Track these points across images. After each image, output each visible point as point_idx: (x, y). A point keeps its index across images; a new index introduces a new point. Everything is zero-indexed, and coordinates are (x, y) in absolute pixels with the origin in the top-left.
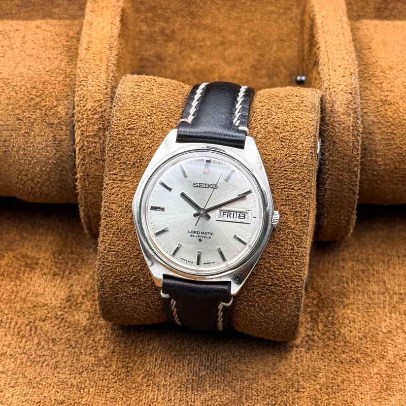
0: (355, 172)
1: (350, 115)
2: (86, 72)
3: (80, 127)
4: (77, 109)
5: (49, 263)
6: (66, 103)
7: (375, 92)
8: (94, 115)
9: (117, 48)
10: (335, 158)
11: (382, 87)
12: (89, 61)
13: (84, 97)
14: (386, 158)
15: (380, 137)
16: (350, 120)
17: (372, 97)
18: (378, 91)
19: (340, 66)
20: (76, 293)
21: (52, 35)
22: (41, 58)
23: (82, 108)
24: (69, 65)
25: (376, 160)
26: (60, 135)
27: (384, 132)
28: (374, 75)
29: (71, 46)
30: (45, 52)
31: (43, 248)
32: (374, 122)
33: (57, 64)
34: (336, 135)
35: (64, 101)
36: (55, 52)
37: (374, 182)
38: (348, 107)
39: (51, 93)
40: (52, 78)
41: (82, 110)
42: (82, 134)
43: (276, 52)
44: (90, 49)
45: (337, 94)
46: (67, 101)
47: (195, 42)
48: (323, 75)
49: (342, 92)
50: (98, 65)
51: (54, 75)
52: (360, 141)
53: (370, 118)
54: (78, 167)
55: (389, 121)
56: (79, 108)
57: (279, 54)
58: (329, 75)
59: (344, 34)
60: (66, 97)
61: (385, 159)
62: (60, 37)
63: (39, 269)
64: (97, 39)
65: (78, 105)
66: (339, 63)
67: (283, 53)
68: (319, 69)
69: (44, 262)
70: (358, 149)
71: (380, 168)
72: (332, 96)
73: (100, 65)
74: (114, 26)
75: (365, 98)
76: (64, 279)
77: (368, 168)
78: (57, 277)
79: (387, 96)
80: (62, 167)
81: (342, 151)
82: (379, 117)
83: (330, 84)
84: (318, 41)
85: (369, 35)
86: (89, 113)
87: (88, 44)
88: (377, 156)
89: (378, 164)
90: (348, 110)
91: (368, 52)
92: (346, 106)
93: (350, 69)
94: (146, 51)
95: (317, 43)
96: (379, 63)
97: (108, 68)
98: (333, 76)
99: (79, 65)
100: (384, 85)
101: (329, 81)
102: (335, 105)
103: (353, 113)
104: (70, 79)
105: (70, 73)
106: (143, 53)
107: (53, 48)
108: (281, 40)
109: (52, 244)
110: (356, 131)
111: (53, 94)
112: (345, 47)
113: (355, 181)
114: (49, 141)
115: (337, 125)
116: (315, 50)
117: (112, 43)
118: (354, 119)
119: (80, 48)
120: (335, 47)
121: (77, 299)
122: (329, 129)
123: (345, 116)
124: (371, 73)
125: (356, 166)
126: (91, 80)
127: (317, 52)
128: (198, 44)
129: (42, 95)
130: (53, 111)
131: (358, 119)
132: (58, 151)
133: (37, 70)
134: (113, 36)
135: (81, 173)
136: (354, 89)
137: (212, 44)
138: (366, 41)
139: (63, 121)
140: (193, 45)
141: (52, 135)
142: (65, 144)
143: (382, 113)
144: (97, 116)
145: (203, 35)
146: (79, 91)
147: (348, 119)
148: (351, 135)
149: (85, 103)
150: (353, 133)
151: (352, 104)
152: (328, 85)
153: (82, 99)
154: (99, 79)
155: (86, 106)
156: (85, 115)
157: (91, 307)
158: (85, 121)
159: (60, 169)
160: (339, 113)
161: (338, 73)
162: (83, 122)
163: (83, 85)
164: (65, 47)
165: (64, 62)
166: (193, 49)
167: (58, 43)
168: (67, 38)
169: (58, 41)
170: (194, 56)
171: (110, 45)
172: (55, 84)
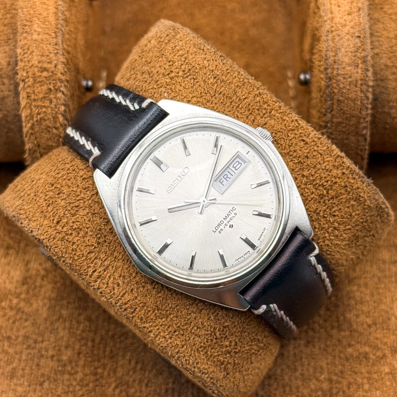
0: (364, 136)
1: (358, 66)
3: (24, 88)
4: (21, 64)
8: (42, 72)
10: (338, 120)
13: (28, 49)
16: (357, 72)
20: (34, 272)
23: (27, 63)
25: (388, 112)
32: (386, 66)
38: (355, 56)
41: (27, 66)
42: (28, 97)
45: (341, 39)
46: (8, 48)
48: (323, 12)
49: (348, 36)
54: (26, 136)
58: (332, 13)
60: (7, 42)
65: (21, 60)
70: (367, 108)
71: (393, 120)
72: (335, 41)
76: (20, 254)
77: (378, 121)
78: (11, 251)
80: (8, 128)
83: (333, 25)
86: (36, 70)
88: (390, 108)
89: (391, 117)
90: (355, 60)
92: (353, 54)
98: (336, 14)
101: (332, 21)
102: (338, 53)
103: (362, 63)
110: (365, 87)
113: (364, 146)
115: (342, 79)
118: (363, 71)
122: (331, 84)
123: (351, 68)
125: (365, 128)
131: (368, 70)
135: (30, 144)
136: (362, 32)
142: (9, 101)
144: (45, 74)
146: (22, 41)
147: (355, 71)
148: (359, 92)
149: (30, 56)
150: (361, 89)
151: (360, 51)
152: (329, 27)
153: (26, 51)
154: (47, 23)
155: (32, 61)
156: (31, 73)
157: (52, 292)
158: (31, 80)
159: (6, 130)
160: (344, 63)
161: (343, 10)
162: (29, 81)
163: (26, 32)
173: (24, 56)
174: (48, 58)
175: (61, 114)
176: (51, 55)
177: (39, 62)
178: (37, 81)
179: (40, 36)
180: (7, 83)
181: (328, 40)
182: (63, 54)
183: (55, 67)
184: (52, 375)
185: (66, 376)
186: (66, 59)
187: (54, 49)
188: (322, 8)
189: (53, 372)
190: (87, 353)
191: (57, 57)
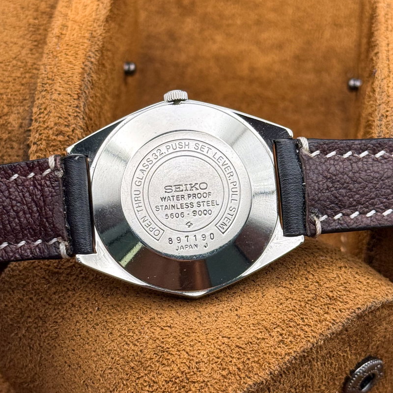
2: (52, 72)
4: (35, 125)
6: (21, 111)
8: (57, 135)
9: (101, 38)
12: (59, 55)
13: (45, 109)
21: (15, 8)
23: (41, 124)
24: (32, 54)
26: (9, 156)
29: (40, 25)
33: (15, 51)
35: (19, 108)
36: (16, 34)
40: (5, 73)
41: (41, 127)
44: (63, 36)
46: (22, 108)
50: (70, 62)
51: (9, 68)
56: (37, 124)
60: (22, 102)
62: (27, 12)
64: (75, 21)
68: (375, 85)
72: (389, 127)
73: (74, 62)
74: (101, 5)
83: (388, 109)
84: (378, 42)
86: (51, 132)
87: (61, 29)
95: (375, 46)
97: (83, 69)
99: (45, 60)
101: (387, 105)
104: (31, 75)
105: (32, 66)
107: (14, 27)
111: (5, 96)
116: (372, 54)
117: (95, 31)
119: (50, 35)
126: (58, 84)
127: (374, 58)
130: (1, 121)
134: (98, 20)
139: (15, 136)
144: (60, 138)
146: (40, 99)
149: (46, 117)
152: (384, 111)
153: (42, 111)
155: (47, 122)
156: (44, 135)
158: (44, 143)
162: (41, 144)
163: (46, 90)
164: (31, 26)
165: (25, 49)
166: (217, 27)
167: (22, 21)
168: (35, 14)
169: (22, 16)
170: (219, 38)
171: (92, 34)
172: (9, 82)
173: (39, 116)
174: (67, 120)
176: (70, 118)
177: (55, 124)
178: (51, 145)
179: (60, 96)
180: (16, 147)
181: (381, 125)
183: (73, 131)
186: (86, 123)
187: (74, 111)
191: (76, 121)
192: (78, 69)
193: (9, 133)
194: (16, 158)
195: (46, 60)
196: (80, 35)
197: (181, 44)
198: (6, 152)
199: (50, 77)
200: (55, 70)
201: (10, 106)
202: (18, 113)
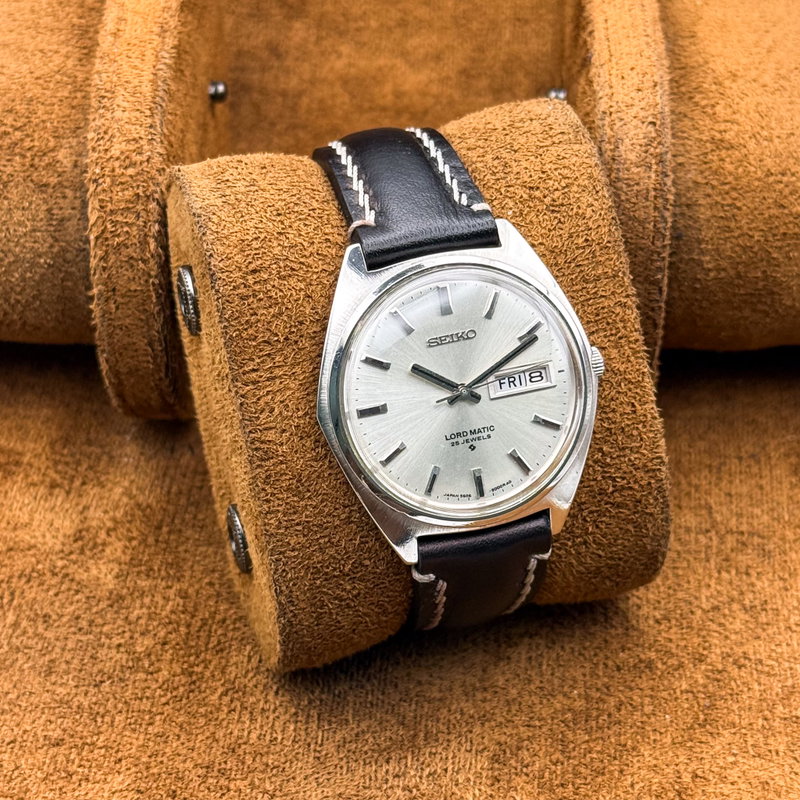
0: (658, 282)
1: (650, 168)
3: (95, 194)
5: (43, 463)
6: (74, 144)
7: (701, 123)
8: (126, 168)
9: (176, 32)
11: (714, 114)
12: (118, 59)
13: (105, 133)
14: (719, 255)
15: (709, 213)
16: (649, 177)
17: (695, 134)
18: (707, 122)
19: (632, 69)
20: (94, 523)
21: (50, 3)
22: (26, 51)
23: (101, 155)
24: (82, 65)
25: (699, 260)
26: (61, 209)
27: (717, 203)
28: (700, 89)
29: (89, 26)
30: (33, 38)
31: (32, 432)
32: (696, 183)
33: (57, 62)
34: (622, 207)
35: (71, 139)
36: (55, 38)
37: (696, 304)
38: (646, 152)
39: (43, 121)
40: (46, 91)
42: (102, 207)
43: (508, 43)
44: (121, 34)
45: (625, 125)
46: (75, 140)
47: (348, 20)
48: (598, 85)
49: (635, 120)
50: (135, 67)
51: (52, 85)
52: (670, 220)
53: (689, 176)
54: (95, 274)
55: (726, 181)
56: (96, 155)
57: (516, 47)
58: (611, 87)
59: (643, 6)
60: (75, 132)
61: (717, 257)
62: (67, 9)
63: (22, 475)
64: (136, 13)
65: (94, 149)
66: (632, 63)
67: (523, 46)
68: (591, 74)
69: (32, 460)
70: (664, 236)
71: (708, 275)
72: (615, 127)
73: (141, 66)
75: (680, 134)
76: (71, 496)
77: (683, 275)
78: (57, 491)
79: (725, 131)
80: (66, 272)
81: (631, 238)
82: (707, 173)
83: (613, 104)
84: (592, 18)
85: (692, 10)
86: (117, 164)
87: (117, 23)
88: (702, 252)
89: (704, 269)
90: (646, 157)
91: (691, 43)
92: (644, 149)
93: (652, 76)
94: (248, 37)
95: (588, 23)
96: (711, 65)
97: (155, 74)
98: (617, 88)
100: (718, 108)
101: (610, 99)
102: (620, 146)
103: (657, 164)
104: (83, 94)
105: (84, 81)
106: (242, 40)
107: (52, 30)
108: (519, 20)
109: (50, 424)
110: (661, 201)
111: (48, 125)
112: (645, 31)
113: (658, 301)
114: (38, 219)
115: (624, 186)
116: (584, 35)
117: (166, 23)
118: (658, 176)
119: (102, 32)
120: (625, 31)
121: (96, 536)
123: (639, 169)
124: (694, 85)
125: (660, 269)
126: (121, 98)
127: (588, 39)
128: (353, 25)
129: (25, 125)
130: (46, 160)
131: (667, 176)
132: (56, 240)
133: (17, 75)
134: (169, 8)
135: (100, 287)
136: (659, 116)
137: (382, 25)
138: (686, 21)
139: (67, 180)
140: (342, 28)
141: (44, 207)
142: (72, 226)
143: (714, 166)
144: (131, 171)
145: (363, 8)
146: (97, 120)
147: (647, 175)
148: (651, 208)
149: (108, 144)
150: (655, 204)
151: (654, 145)
152: (607, 106)
153: (101, 136)
154: (138, 95)
155: (110, 151)
156: (107, 169)
157: (124, 552)
158: (108, 180)
159: (61, 275)
160: (628, 162)
161: (629, 83)
162: (104, 182)
163: (104, 107)
164: (76, 28)
165: (72, 59)
166: (342, 34)
167: (62, 21)
168: (80, 11)
169: (61, 15)
170: (345, 49)
171: (162, 27)
172: (54, 105)
175: (154, 237)
176: (143, 142)
177: (122, 152)
179: (126, 113)
180: (69, 196)
181: (604, 125)
182: (162, 142)
184: (116, 673)
185: (142, 676)
186: (165, 148)
187: (147, 133)
188: (596, 79)
189: (118, 668)
190: (178, 644)
191: (151, 146)
192: (148, 76)
193: (59, 176)
194: (70, 211)
195: (101, 66)
196: (145, 30)
197: (289, 62)
198: (56, 203)
199: (108, 88)
200: (115, 79)
201: (57, 137)
202: (71, 147)
